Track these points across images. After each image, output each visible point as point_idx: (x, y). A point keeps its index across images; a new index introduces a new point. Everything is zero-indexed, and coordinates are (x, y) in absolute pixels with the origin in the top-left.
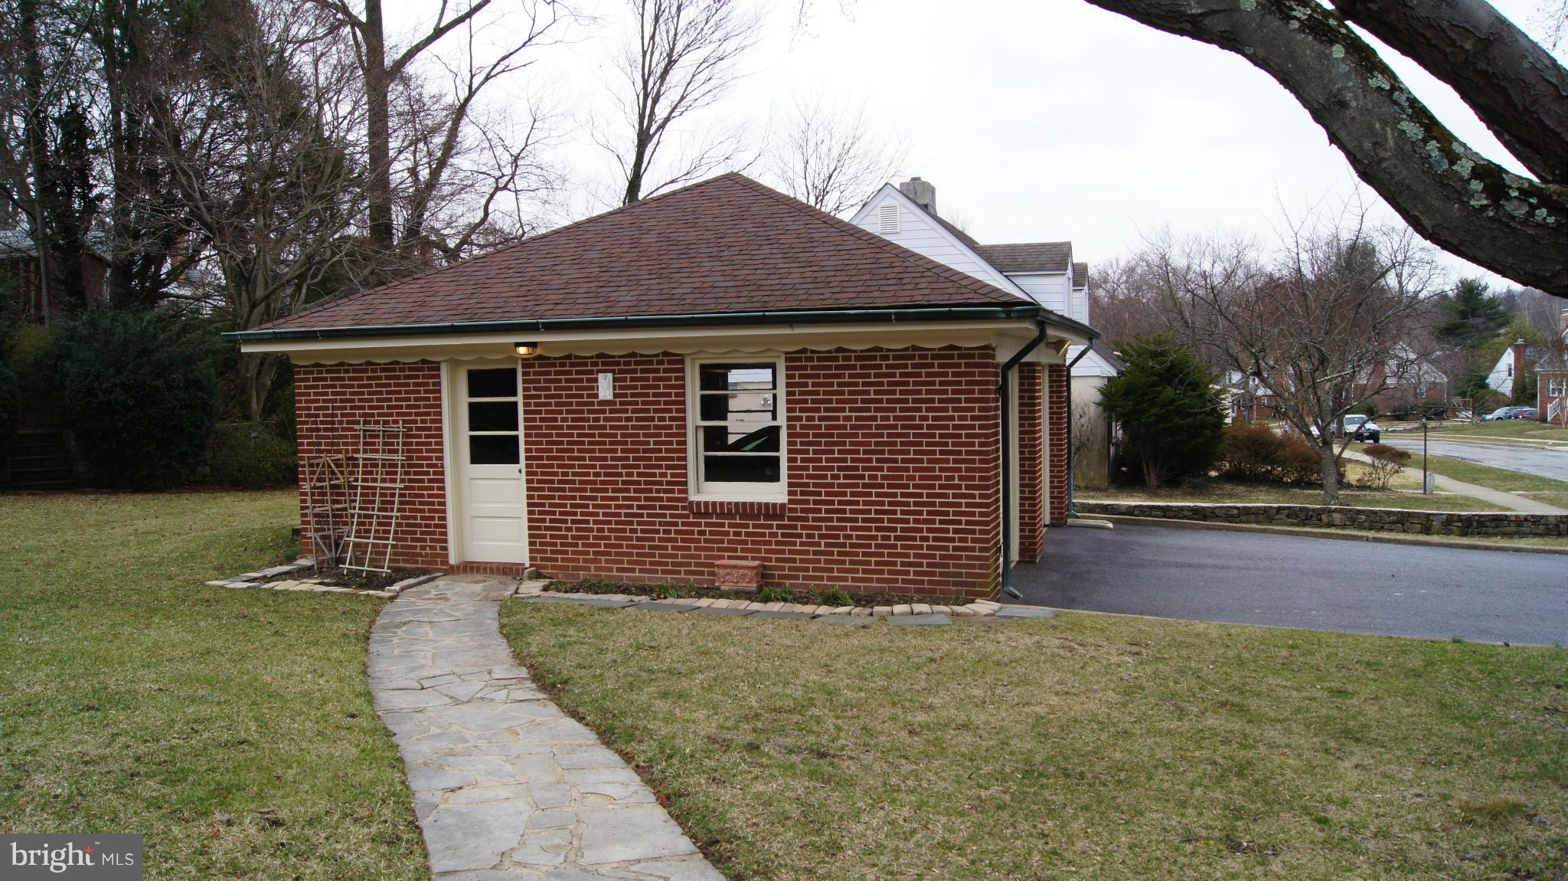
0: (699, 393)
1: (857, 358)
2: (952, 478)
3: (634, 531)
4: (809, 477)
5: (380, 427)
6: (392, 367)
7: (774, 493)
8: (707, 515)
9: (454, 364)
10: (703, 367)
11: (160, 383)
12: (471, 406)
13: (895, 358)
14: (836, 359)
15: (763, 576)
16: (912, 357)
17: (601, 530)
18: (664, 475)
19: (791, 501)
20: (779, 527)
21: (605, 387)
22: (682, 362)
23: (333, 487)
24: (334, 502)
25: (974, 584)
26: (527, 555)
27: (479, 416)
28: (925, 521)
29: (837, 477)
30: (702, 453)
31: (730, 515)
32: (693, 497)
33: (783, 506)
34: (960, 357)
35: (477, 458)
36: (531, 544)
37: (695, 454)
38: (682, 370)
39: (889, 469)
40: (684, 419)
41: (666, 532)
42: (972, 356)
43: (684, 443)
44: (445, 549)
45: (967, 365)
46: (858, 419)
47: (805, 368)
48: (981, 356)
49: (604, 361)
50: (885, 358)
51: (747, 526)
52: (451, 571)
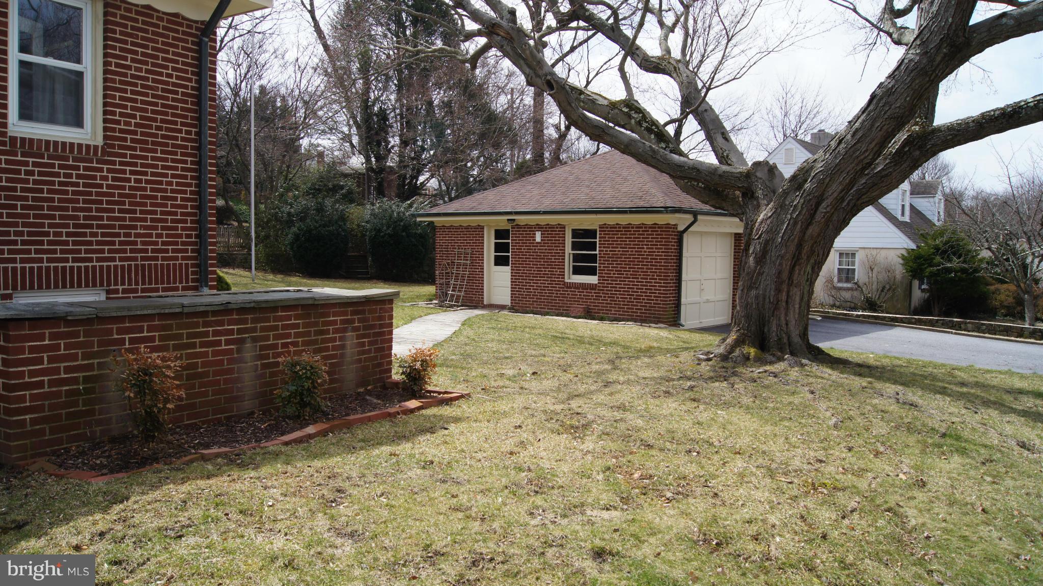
0: (571, 240)
1: (624, 228)
2: (653, 276)
3: (546, 293)
4: (605, 273)
5: (463, 250)
6: (468, 227)
7: (593, 280)
8: (570, 287)
9: (489, 227)
10: (573, 230)
11: (404, 234)
12: (496, 243)
13: (637, 228)
14: (616, 228)
15: (588, 312)
16: (642, 228)
17: (535, 292)
18: (556, 271)
19: (599, 283)
20: (595, 293)
21: (538, 237)
22: (564, 228)
23: (446, 273)
24: (446, 279)
25: (660, 318)
26: (510, 301)
27: (499, 247)
28: (644, 292)
29: (614, 274)
30: (572, 264)
31: (578, 288)
32: (567, 280)
33: (596, 285)
34: (659, 228)
35: (497, 264)
36: (512, 297)
37: (568, 264)
38: (565, 231)
39: (633, 271)
40: (564, 250)
41: (557, 294)
42: (662, 228)
43: (564, 259)
44: (483, 298)
45: (661, 231)
46: (623, 251)
47: (605, 231)
48: (666, 228)
49: (539, 227)
50: (633, 228)
51: (583, 292)
52: (484, 307)
